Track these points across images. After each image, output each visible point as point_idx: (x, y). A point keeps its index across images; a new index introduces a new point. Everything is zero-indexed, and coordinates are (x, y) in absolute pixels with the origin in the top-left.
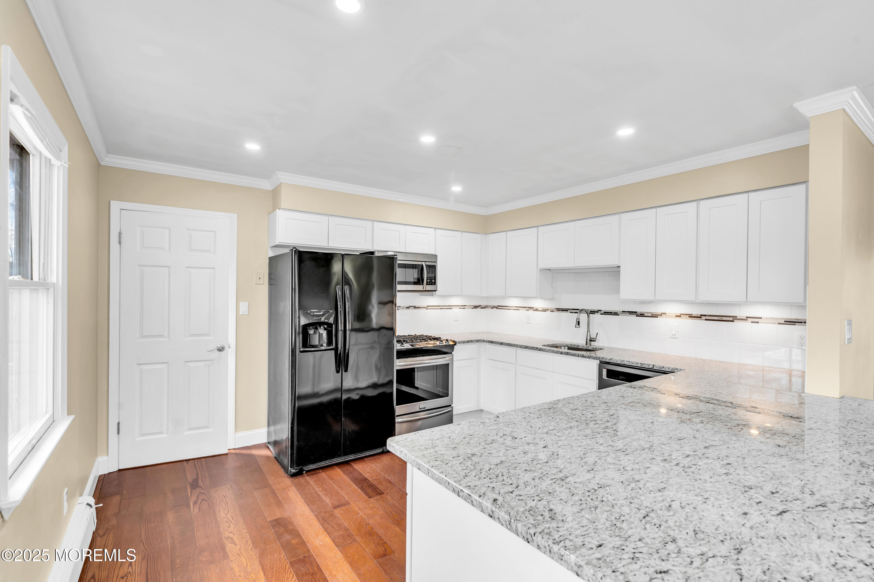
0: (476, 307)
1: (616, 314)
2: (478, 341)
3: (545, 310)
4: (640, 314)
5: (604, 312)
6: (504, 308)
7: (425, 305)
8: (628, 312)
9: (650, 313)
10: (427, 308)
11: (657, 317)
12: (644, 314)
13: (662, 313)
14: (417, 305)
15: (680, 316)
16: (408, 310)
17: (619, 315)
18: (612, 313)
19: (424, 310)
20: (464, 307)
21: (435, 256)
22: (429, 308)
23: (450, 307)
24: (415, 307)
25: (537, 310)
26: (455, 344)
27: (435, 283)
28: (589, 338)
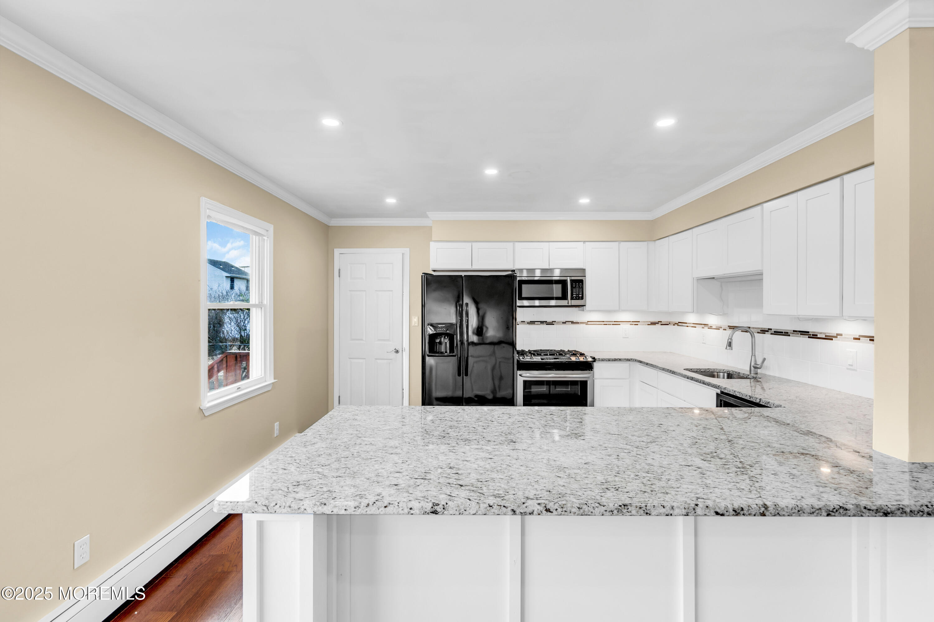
0: (653, 324)
1: (786, 334)
2: (628, 360)
3: (718, 328)
4: (813, 335)
5: (775, 332)
6: (684, 324)
7: (585, 320)
8: (799, 331)
9: (824, 333)
10: (587, 323)
11: (832, 339)
12: (817, 335)
13: (838, 335)
14: (575, 321)
15: (859, 339)
16: (564, 325)
17: (789, 335)
18: (782, 332)
19: (584, 325)
20: (636, 323)
21: (583, 270)
22: (589, 323)
23: (616, 323)
24: (572, 322)
25: (711, 328)
26: (594, 361)
27: (582, 298)
28: (753, 364)
